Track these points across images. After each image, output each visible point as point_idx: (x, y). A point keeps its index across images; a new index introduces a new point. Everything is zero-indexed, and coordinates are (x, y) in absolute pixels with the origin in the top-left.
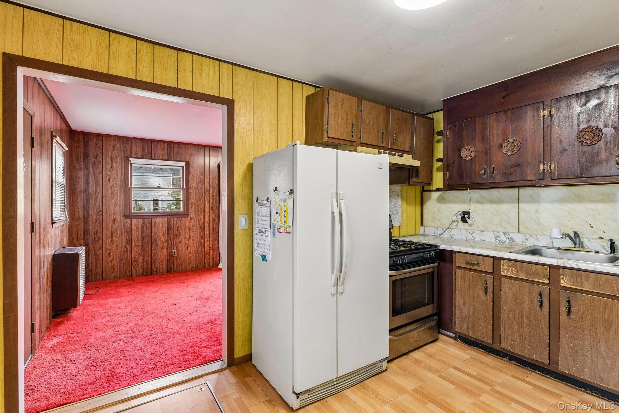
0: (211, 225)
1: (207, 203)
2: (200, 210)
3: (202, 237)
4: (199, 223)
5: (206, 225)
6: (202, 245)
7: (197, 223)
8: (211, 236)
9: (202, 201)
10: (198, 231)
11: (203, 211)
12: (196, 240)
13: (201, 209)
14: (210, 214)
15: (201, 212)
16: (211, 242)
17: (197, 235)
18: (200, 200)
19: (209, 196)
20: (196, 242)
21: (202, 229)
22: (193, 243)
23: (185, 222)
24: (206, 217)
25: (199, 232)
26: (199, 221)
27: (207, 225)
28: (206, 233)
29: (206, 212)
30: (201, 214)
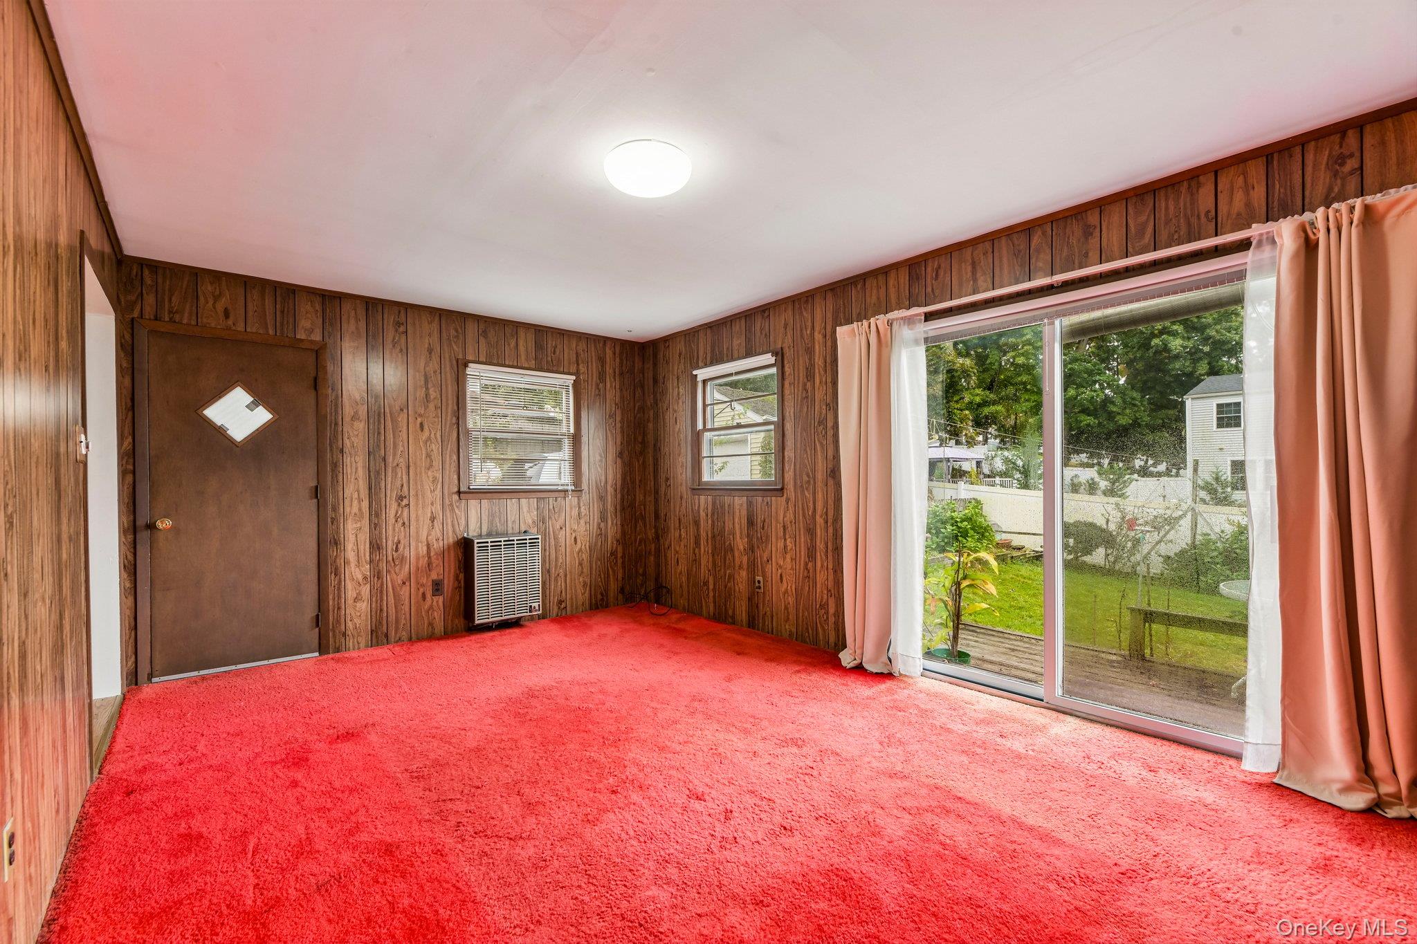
0: (830, 521)
1: (820, 457)
2: (805, 478)
3: (811, 554)
4: (804, 516)
5: (820, 521)
6: (809, 577)
7: (799, 515)
8: (830, 554)
9: (809, 453)
10: (802, 536)
11: (812, 482)
12: (798, 559)
13: (808, 476)
14: (829, 489)
15: (808, 482)
16: (831, 571)
17: (800, 547)
18: (805, 450)
19: (825, 436)
20: (797, 567)
21: (811, 531)
22: (792, 569)
23: (777, 509)
24: (820, 496)
25: (803, 539)
26: (803, 509)
27: (822, 521)
28: (820, 545)
29: (820, 484)
30: (807, 489)
